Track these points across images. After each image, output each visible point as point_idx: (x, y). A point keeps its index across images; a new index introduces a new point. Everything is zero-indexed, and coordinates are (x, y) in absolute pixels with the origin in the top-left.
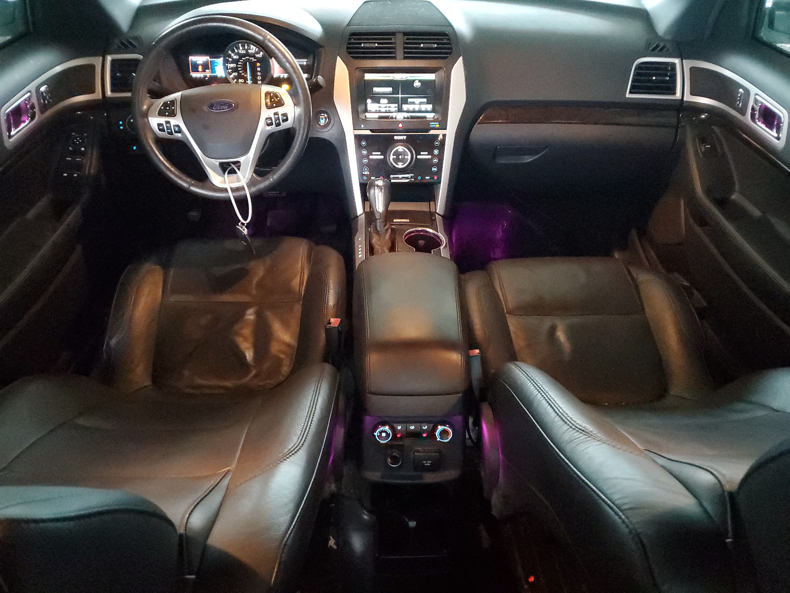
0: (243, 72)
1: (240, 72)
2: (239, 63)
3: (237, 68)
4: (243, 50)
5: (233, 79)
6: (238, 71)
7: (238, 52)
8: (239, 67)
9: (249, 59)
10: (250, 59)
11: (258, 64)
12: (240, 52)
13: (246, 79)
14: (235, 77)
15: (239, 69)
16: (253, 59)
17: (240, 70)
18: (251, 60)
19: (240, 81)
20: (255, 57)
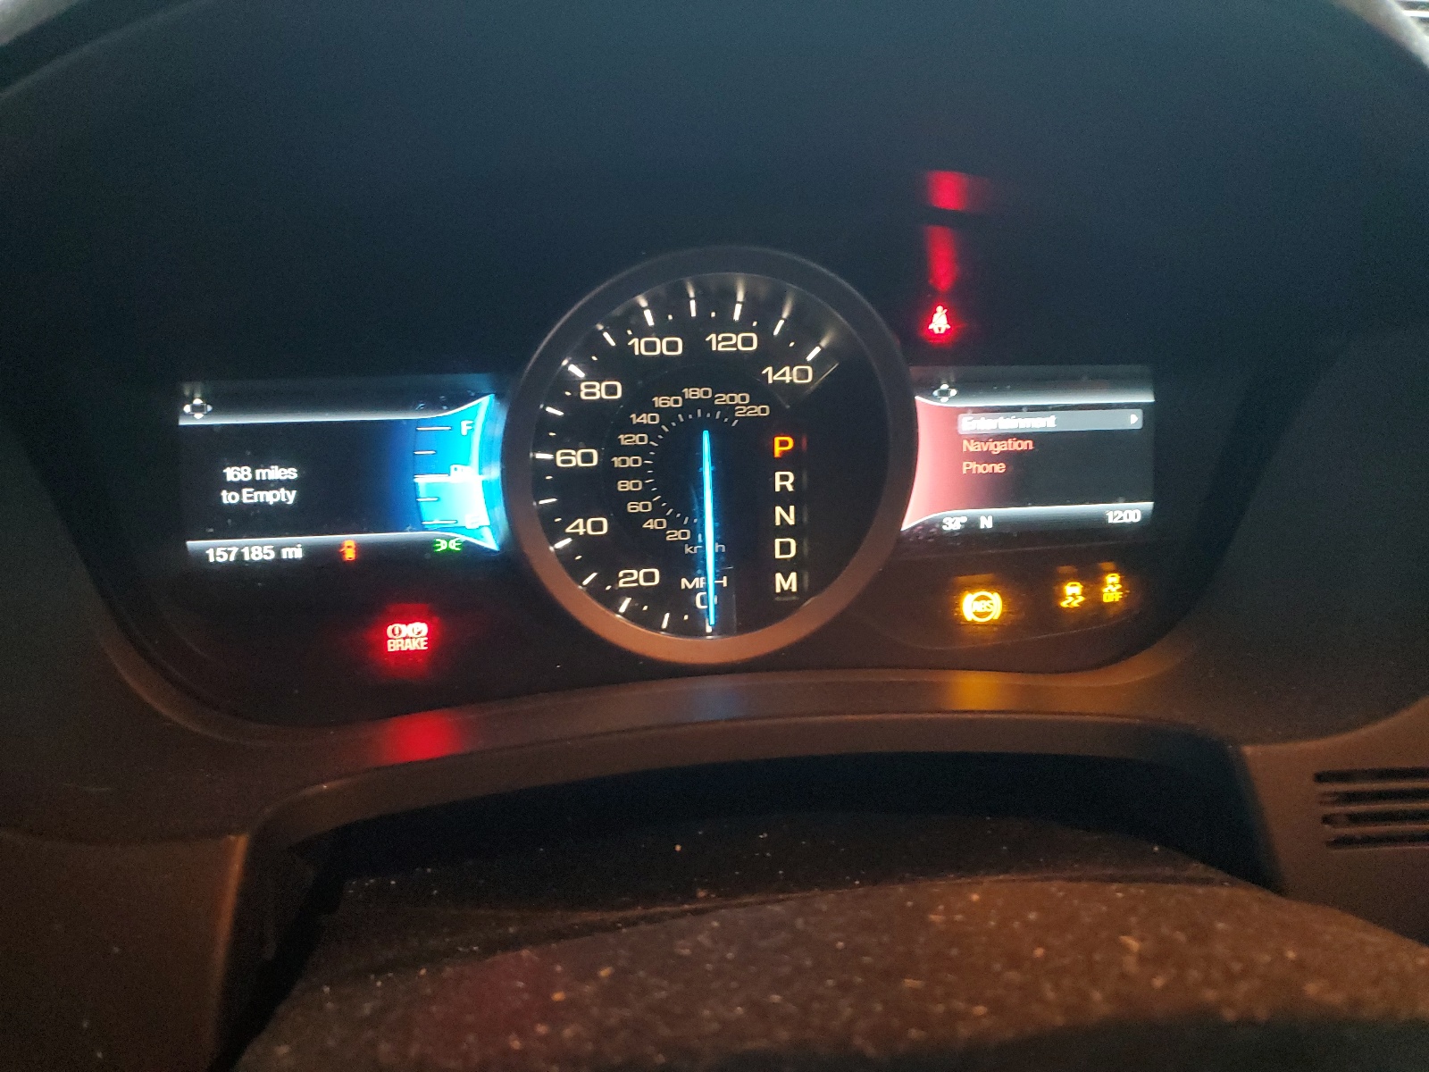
0: (657, 512)
1: (635, 507)
2: (624, 439)
3: (608, 474)
4: (661, 330)
5: (577, 573)
6: (613, 505)
7: (624, 350)
8: (628, 474)
9: (707, 405)
10: (724, 399)
11: (781, 445)
12: (638, 346)
13: (682, 562)
14: (591, 554)
15: (625, 486)
16: (743, 405)
17: (631, 496)
18: (729, 410)
19: (634, 577)
20: (761, 392)
